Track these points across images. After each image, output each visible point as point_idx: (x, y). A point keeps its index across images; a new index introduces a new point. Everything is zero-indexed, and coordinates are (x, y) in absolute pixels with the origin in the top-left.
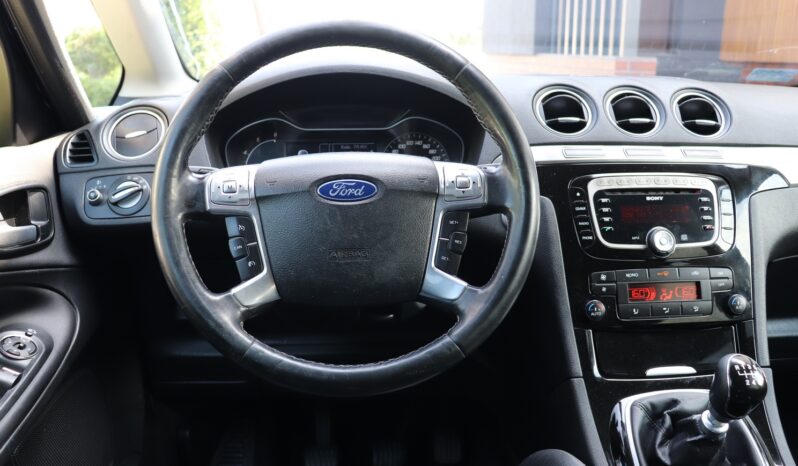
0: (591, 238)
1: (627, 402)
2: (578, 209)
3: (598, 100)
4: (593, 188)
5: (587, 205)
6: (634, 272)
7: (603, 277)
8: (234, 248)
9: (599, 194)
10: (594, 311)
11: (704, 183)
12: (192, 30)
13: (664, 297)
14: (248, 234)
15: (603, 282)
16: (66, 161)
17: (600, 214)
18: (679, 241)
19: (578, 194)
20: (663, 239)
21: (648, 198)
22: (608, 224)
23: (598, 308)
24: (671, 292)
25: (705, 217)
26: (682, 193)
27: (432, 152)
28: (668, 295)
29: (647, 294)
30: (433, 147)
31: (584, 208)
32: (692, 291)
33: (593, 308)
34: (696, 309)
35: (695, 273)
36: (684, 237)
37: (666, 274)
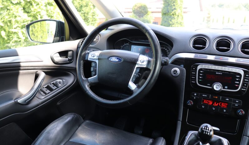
0: (194, 82)
1: (191, 132)
2: (193, 73)
3: (212, 41)
4: (199, 67)
5: (196, 72)
6: (206, 95)
7: (195, 94)
8: (92, 69)
9: (201, 69)
10: (189, 103)
11: (240, 71)
12: (173, 3)
13: (215, 104)
14: (95, 66)
15: (195, 96)
16: (80, 45)
17: (199, 76)
18: (224, 88)
19: (194, 69)
20: (217, 87)
21: (217, 73)
22: (200, 79)
23: (190, 103)
24: (218, 104)
25: (236, 82)
26: (231, 73)
27: (167, 51)
28: (216, 104)
29: (209, 102)
30: (168, 50)
31: (195, 73)
32: (225, 105)
33: (189, 102)
34: (225, 111)
35: (227, 99)
36: (226, 87)
37: (216, 97)
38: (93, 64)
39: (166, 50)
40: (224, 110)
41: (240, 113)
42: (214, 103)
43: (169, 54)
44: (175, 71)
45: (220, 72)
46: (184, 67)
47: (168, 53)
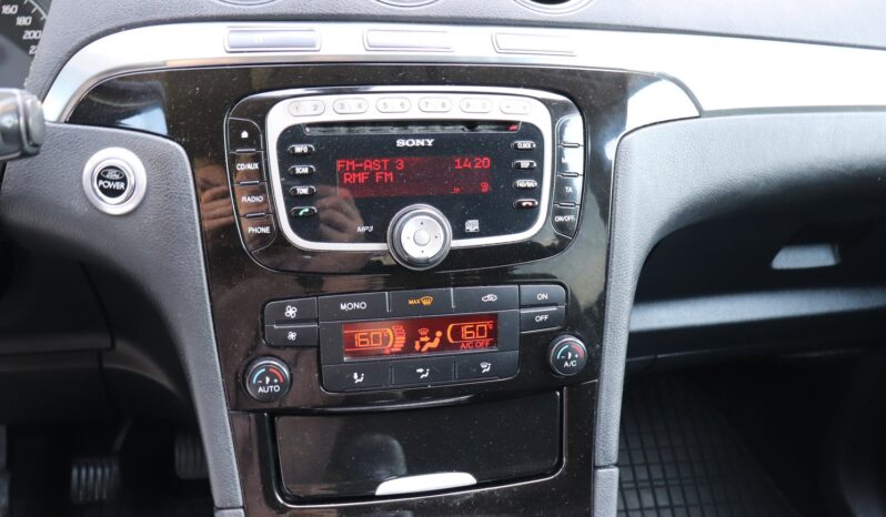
0: (267, 230)
2: (242, 167)
5: (260, 157)
6: (357, 300)
7: (291, 312)
10: (263, 384)
11: (527, 108)
13: (422, 344)
15: (289, 321)
18: (460, 234)
19: (245, 134)
21: (401, 143)
22: (304, 200)
23: (273, 376)
24: (439, 334)
25: (521, 183)
26: (483, 130)
27: (22, 21)
28: (432, 340)
29: (386, 340)
30: (25, 10)
31: (256, 166)
32: (481, 331)
33: (262, 377)
34: (486, 367)
35: (491, 298)
36: (472, 225)
37: (427, 302)
39: (12, 18)
40: (483, 365)
41: (566, 359)
42: (418, 337)
43: (36, 42)
44: (112, 175)
45: (416, 130)
46: (172, 135)
47: (28, 35)
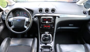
1: (42, 35)
3: (44, 10)
8: (12, 24)
9: (42, 18)
11: (52, 17)
14: (12, 23)
16: (2, 15)
17: (42, 20)
19: (40, 18)
20: (47, 22)
25: (51, 20)
29: (45, 26)
32: (49, 26)
36: (49, 22)
38: (11, 23)
44: (35, 19)
45: (47, 18)
